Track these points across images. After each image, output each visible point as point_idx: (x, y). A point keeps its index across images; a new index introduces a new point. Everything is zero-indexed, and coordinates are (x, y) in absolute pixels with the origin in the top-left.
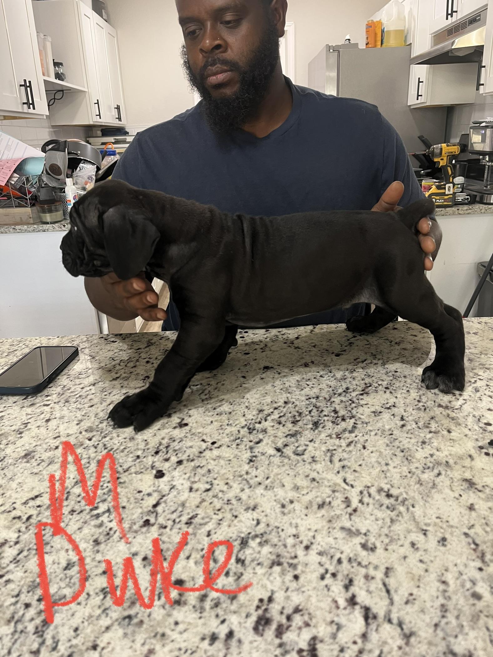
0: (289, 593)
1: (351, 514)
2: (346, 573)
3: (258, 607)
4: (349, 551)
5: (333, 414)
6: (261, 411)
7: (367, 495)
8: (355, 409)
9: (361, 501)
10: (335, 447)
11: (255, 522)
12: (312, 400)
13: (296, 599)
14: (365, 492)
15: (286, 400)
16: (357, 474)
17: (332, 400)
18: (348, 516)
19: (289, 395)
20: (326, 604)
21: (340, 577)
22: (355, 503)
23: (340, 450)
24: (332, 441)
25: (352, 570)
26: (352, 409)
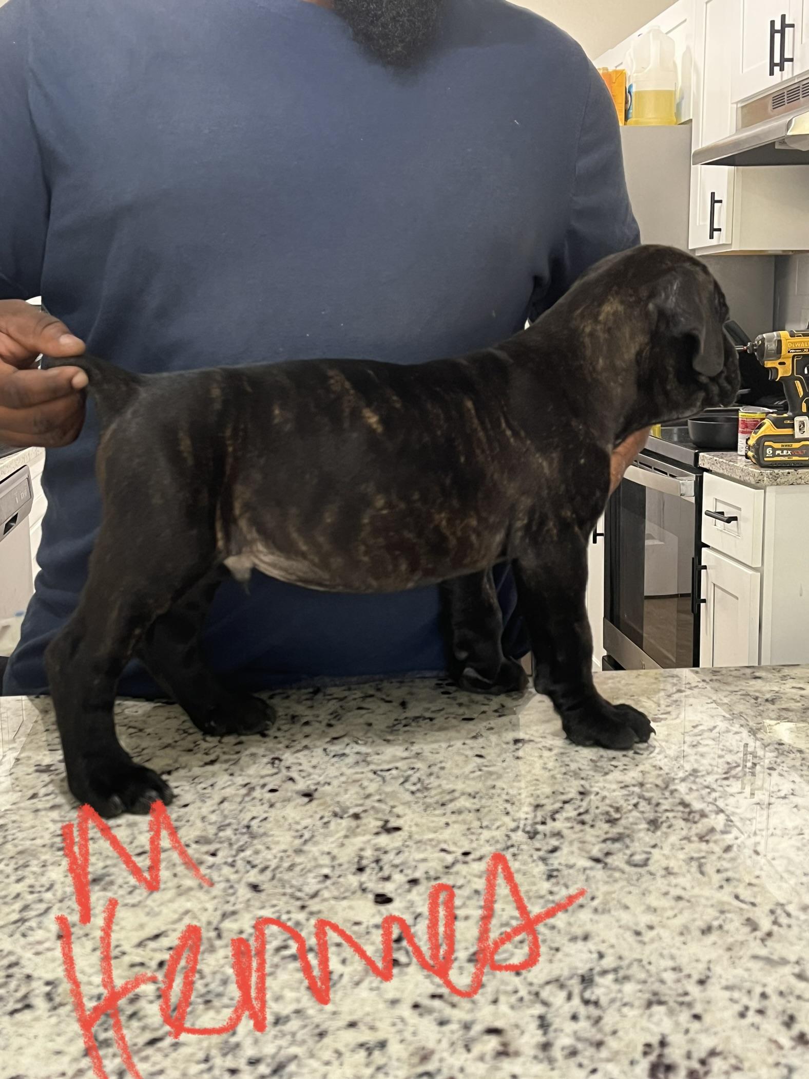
0: (691, 1035)
1: (763, 940)
2: (780, 1008)
3: (645, 1054)
4: (775, 984)
5: (681, 808)
6: (538, 806)
7: (784, 915)
8: (722, 800)
9: (775, 922)
10: (703, 854)
11: (595, 956)
12: (632, 789)
13: (706, 1043)
14: (779, 911)
15: (582, 790)
16: (755, 889)
17: (672, 787)
18: (758, 941)
19: (583, 782)
20: (760, 1044)
21: (770, 1013)
22: (766, 924)
23: (714, 857)
24: (693, 846)
25: (789, 1005)
26: (715, 800)
